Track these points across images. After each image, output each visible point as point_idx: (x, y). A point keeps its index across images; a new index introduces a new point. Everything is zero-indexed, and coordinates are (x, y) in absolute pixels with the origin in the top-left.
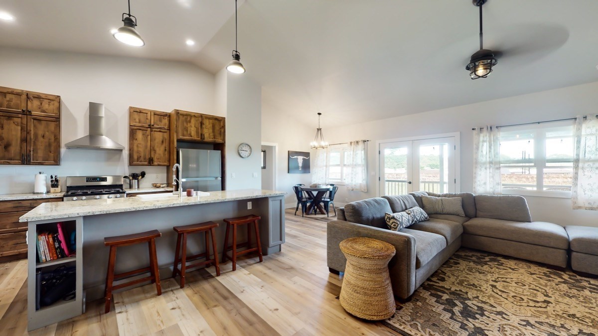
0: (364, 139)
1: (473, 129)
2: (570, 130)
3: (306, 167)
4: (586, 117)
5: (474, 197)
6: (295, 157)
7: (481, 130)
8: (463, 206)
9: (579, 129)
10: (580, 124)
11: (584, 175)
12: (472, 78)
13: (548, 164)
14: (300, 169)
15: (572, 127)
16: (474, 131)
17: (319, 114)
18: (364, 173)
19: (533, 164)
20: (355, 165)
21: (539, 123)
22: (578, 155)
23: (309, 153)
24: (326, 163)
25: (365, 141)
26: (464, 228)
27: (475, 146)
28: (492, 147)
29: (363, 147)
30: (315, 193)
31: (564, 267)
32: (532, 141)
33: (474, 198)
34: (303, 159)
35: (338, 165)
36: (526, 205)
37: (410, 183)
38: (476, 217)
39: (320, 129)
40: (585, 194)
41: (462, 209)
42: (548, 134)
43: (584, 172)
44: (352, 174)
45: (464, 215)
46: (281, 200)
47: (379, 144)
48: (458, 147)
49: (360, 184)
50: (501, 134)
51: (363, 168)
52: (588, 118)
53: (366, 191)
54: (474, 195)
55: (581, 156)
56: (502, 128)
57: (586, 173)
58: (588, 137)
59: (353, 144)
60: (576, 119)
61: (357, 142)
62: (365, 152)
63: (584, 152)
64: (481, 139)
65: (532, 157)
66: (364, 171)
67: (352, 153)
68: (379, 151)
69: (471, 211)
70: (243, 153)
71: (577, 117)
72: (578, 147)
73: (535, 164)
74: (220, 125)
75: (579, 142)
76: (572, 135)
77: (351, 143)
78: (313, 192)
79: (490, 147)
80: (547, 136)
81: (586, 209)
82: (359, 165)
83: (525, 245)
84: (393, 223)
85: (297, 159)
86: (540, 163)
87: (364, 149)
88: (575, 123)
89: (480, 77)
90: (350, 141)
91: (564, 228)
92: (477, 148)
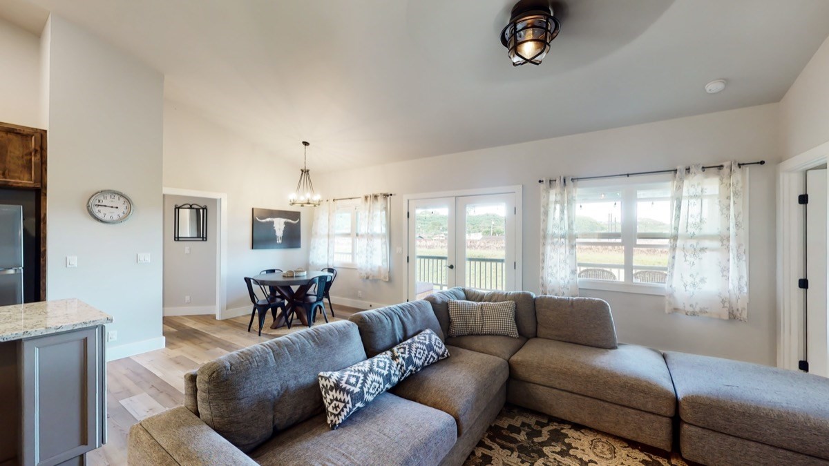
0: (385, 192)
1: (540, 181)
2: (667, 188)
3: (292, 238)
4: (689, 169)
5: (535, 299)
6: (268, 220)
7: (550, 183)
8: (517, 319)
9: (680, 188)
10: (682, 180)
11: (686, 261)
12: (514, 64)
13: (639, 242)
14: (279, 241)
15: (670, 184)
16: (542, 186)
17: (306, 144)
18: (384, 250)
19: (619, 240)
20: (372, 236)
21: (628, 175)
22: (676, 229)
23: (299, 213)
24: (329, 230)
25: (386, 196)
26: (511, 367)
27: (542, 210)
28: (566, 212)
29: (384, 206)
30: (295, 288)
31: (669, 450)
32: (619, 203)
33: (534, 302)
34: (286, 223)
35: (348, 235)
36: (610, 317)
37: (451, 267)
38: (536, 336)
39: (308, 171)
40: (686, 291)
41: (513, 324)
42: (640, 194)
43: (685, 256)
44: (367, 250)
45: (517, 335)
46: (85, 340)
47: (408, 201)
48: (519, 210)
49: (379, 267)
50: (578, 191)
51: (384, 240)
52: (692, 170)
53: (387, 280)
54: (534, 296)
55: (681, 231)
56: (579, 182)
57: (688, 258)
58: (692, 201)
59: (369, 199)
60: (675, 171)
61: (376, 197)
62: (386, 214)
63: (686, 225)
64: (552, 197)
65: (619, 231)
66: (384, 246)
67: (367, 213)
68: (408, 213)
69: (529, 327)
70: (102, 213)
71: (678, 168)
72: (678, 217)
73: (623, 241)
74: (27, 147)
75: (679, 207)
76: (670, 196)
77: (366, 197)
78: (292, 287)
79: (562, 212)
80: (638, 197)
81: (686, 314)
82: (378, 235)
83: (606, 405)
84: (332, 401)
85: (272, 223)
86: (628, 237)
87: (386, 208)
88: (675, 177)
89: (527, 61)
90: (366, 194)
91: (664, 357)
92: (546, 214)
